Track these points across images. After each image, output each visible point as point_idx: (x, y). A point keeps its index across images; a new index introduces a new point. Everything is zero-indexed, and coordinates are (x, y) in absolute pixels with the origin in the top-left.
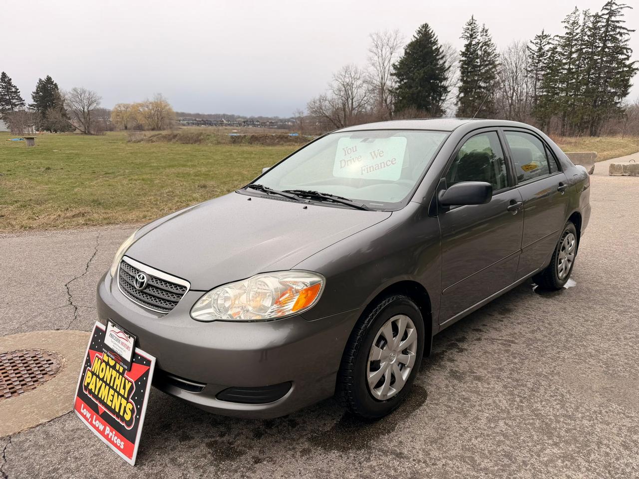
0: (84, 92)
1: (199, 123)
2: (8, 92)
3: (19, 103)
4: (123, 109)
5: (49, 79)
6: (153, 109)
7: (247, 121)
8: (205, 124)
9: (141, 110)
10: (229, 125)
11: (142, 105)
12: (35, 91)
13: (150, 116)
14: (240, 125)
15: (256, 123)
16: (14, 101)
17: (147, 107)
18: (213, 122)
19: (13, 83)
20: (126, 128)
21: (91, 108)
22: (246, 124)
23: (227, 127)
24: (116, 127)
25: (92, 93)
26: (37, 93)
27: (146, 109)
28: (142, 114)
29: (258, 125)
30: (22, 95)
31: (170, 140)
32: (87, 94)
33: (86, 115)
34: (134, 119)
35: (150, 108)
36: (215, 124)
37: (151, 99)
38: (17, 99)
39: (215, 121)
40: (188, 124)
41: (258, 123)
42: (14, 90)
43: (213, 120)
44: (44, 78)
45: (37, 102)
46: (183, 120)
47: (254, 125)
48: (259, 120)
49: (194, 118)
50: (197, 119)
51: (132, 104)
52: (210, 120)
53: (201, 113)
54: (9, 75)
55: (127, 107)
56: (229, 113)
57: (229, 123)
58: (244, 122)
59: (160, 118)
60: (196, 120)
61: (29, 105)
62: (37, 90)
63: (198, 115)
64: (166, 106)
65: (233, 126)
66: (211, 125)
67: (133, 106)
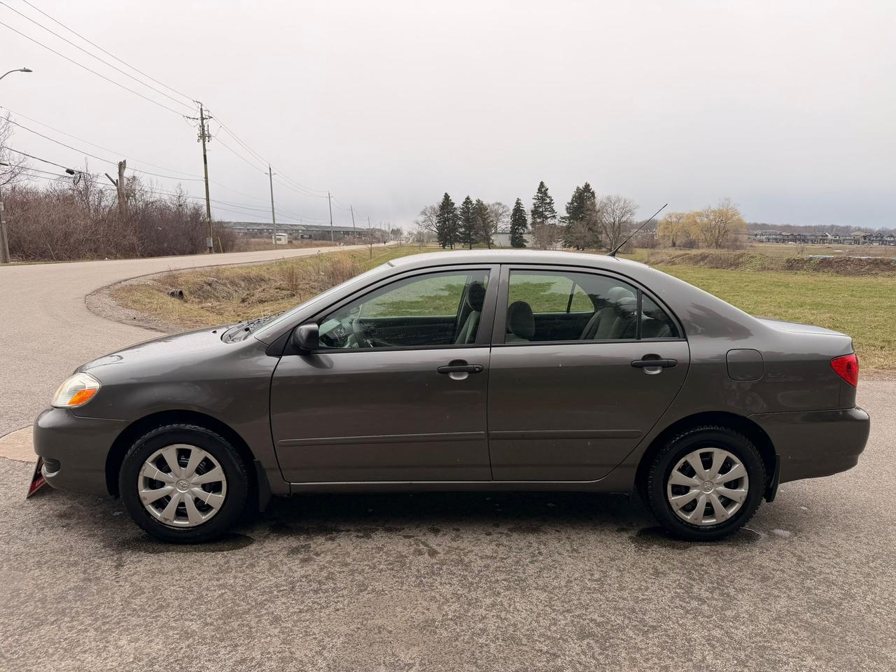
0: (619, 200)
1: (786, 238)
2: (542, 203)
3: (551, 215)
4: (674, 220)
5: (587, 186)
6: (715, 219)
7: (871, 235)
8: (795, 241)
9: (698, 221)
10: (835, 241)
11: (700, 215)
12: (570, 201)
13: (707, 229)
14: (857, 242)
15: (888, 239)
16: (547, 213)
17: (707, 216)
18: (808, 237)
19: (549, 193)
20: (674, 245)
21: (624, 219)
22: (867, 240)
23: (831, 245)
24: (659, 244)
25: (628, 201)
26: (572, 203)
27: (706, 219)
28: (698, 226)
29: (890, 242)
30: (555, 207)
31: (697, 262)
32: (622, 204)
33: (616, 228)
34: (687, 233)
35: (712, 217)
36: (812, 240)
37: (715, 207)
38: (550, 211)
39: (813, 235)
40: (769, 240)
41: (892, 239)
42: (548, 201)
43: (809, 234)
44: (582, 186)
45: (569, 213)
46: (762, 235)
47: (883, 242)
48: (893, 234)
49: (779, 232)
50: (784, 234)
51: (687, 213)
52: (804, 234)
53: (792, 224)
54: (546, 185)
55: (680, 217)
56: (842, 224)
57: (838, 238)
58: (865, 237)
59: (722, 233)
60: (780, 235)
61: (561, 218)
62: (572, 200)
63: (788, 227)
64: (733, 215)
65: (843, 243)
66: (805, 242)
67: (688, 217)
